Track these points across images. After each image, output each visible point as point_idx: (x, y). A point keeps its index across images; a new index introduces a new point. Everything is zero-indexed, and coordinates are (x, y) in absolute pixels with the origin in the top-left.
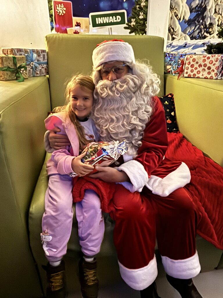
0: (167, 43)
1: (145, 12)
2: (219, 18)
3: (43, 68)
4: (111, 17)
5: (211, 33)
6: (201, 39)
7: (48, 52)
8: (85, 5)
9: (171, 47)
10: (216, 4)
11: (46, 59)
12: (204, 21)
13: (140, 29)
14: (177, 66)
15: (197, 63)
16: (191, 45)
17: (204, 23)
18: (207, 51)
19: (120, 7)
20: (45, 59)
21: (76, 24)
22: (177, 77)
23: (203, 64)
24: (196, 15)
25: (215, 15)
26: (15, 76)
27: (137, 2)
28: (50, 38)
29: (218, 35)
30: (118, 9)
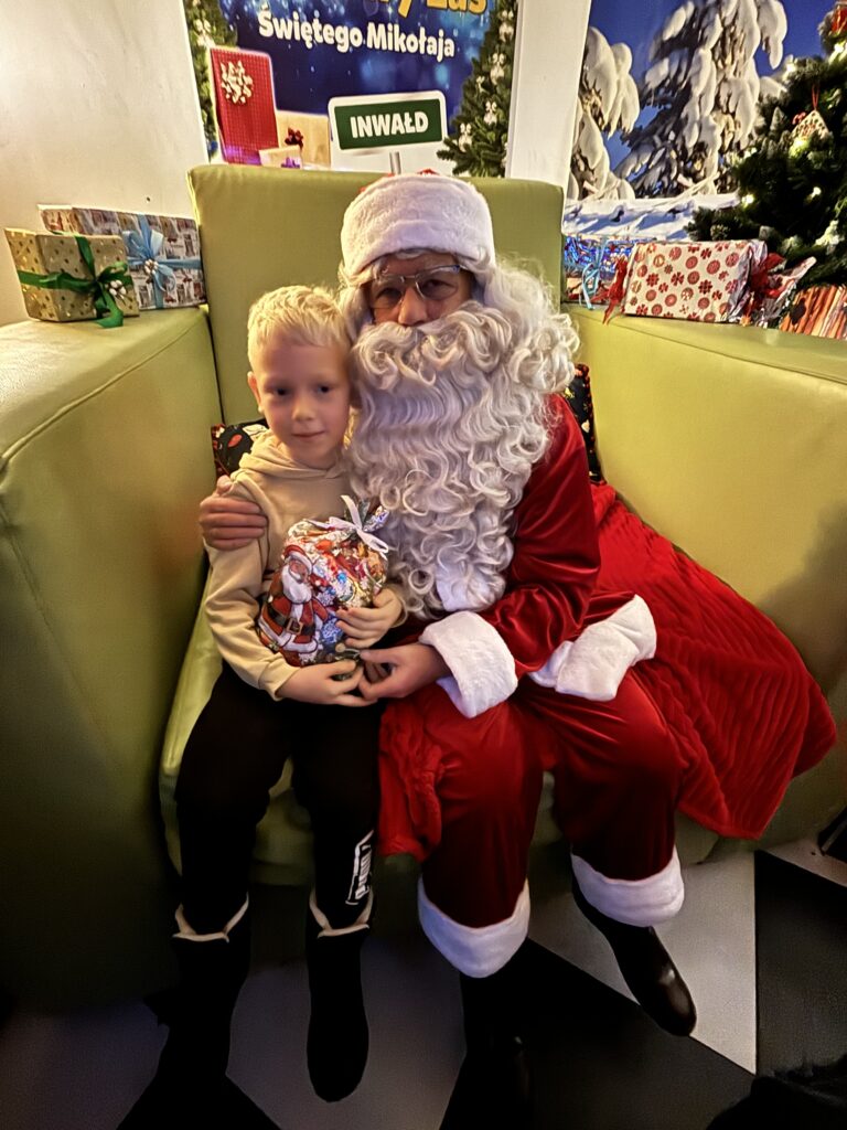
0: (567, 207)
1: (502, 100)
2: (728, 126)
4: (397, 117)
5: (698, 177)
6: (665, 197)
7: (200, 227)
8: (312, 69)
9: (577, 220)
10: (721, 77)
11: (195, 251)
12: (680, 135)
13: (485, 160)
14: (598, 279)
15: (669, 269)
16: (635, 214)
17: (679, 142)
18: (695, 232)
19: (425, 80)
20: (192, 250)
21: (287, 136)
22: (601, 315)
23: (686, 272)
24: (659, 114)
25: (715, 115)
26: (94, 305)
27: (478, 64)
28: (206, 179)
29: (719, 183)
30: (420, 87)
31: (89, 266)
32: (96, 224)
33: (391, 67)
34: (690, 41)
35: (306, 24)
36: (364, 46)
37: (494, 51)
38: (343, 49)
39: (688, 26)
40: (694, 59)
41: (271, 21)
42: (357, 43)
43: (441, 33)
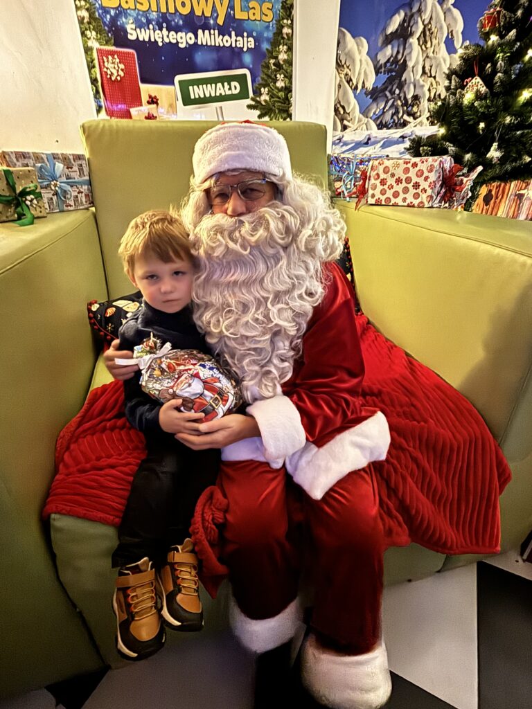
0: (333, 137)
1: (287, 73)
2: (432, 84)
3: (80, 192)
4: (219, 85)
5: (416, 116)
6: (396, 129)
7: (88, 159)
8: (163, 58)
9: (342, 144)
10: (425, 55)
11: (85, 174)
12: (402, 91)
13: (278, 109)
14: (353, 183)
15: (393, 175)
16: (378, 139)
17: (402, 95)
18: (411, 151)
19: (237, 63)
20: (83, 173)
21: (148, 99)
22: (354, 205)
24: (388, 78)
25: (423, 78)
26: (15, 212)
27: (270, 52)
28: (92, 129)
29: (430, 119)
30: (233, 67)
31: (12, 187)
32: (18, 160)
33: (214, 56)
34: (403, 34)
35: (158, 32)
36: (196, 44)
37: (280, 44)
38: (182, 46)
39: (401, 25)
40: (407, 46)
41: (135, 30)
42: (191, 42)
43: (245, 34)
